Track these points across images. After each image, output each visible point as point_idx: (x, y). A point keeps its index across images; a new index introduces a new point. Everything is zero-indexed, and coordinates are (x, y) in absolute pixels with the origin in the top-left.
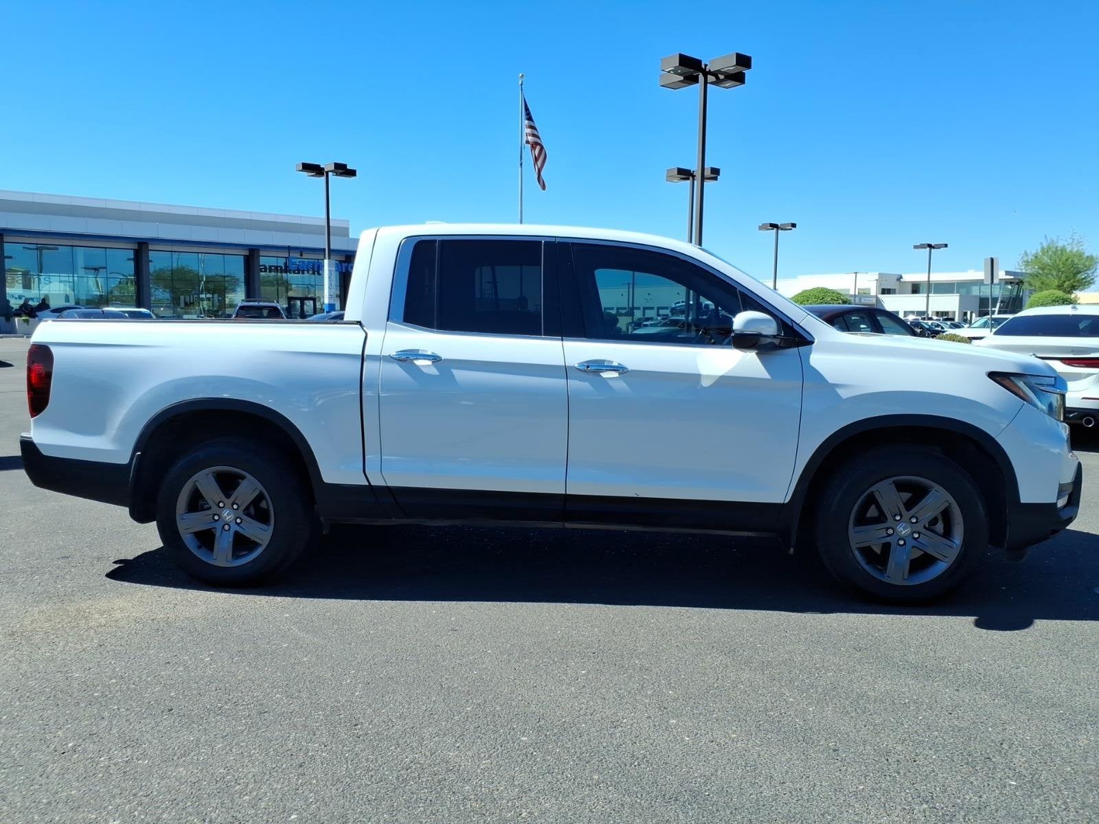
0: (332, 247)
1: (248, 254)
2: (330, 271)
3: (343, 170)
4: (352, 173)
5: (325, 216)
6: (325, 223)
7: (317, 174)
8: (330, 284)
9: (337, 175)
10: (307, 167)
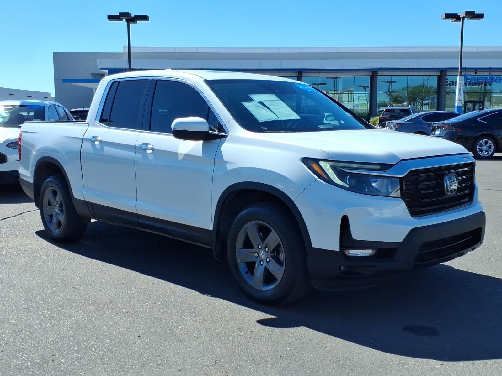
0: (463, 66)
1: (439, 74)
2: (460, 84)
3: (472, 15)
4: (481, 16)
5: (460, 46)
6: (459, 50)
7: (456, 19)
8: (460, 93)
9: (470, 19)
10: (448, 16)
